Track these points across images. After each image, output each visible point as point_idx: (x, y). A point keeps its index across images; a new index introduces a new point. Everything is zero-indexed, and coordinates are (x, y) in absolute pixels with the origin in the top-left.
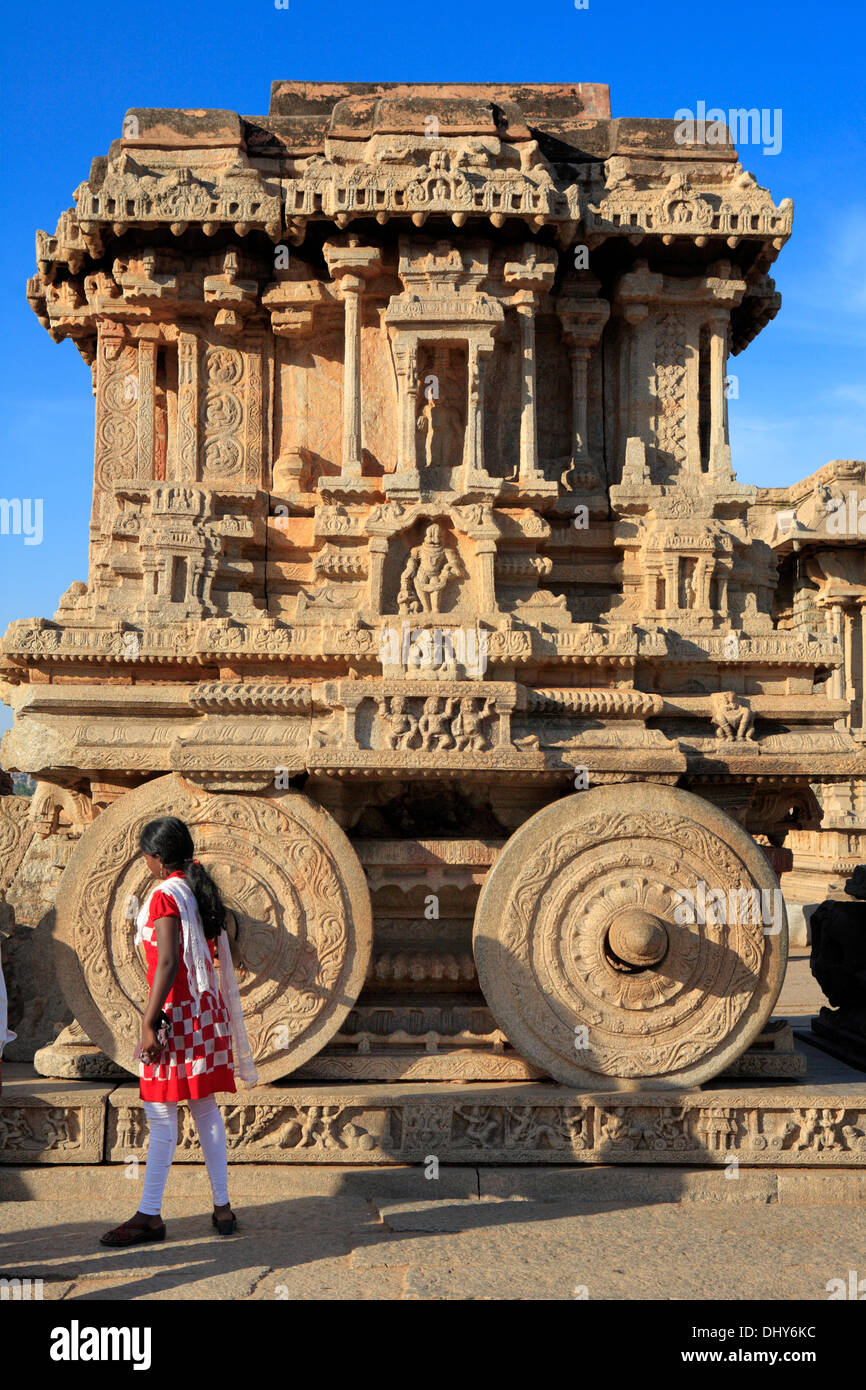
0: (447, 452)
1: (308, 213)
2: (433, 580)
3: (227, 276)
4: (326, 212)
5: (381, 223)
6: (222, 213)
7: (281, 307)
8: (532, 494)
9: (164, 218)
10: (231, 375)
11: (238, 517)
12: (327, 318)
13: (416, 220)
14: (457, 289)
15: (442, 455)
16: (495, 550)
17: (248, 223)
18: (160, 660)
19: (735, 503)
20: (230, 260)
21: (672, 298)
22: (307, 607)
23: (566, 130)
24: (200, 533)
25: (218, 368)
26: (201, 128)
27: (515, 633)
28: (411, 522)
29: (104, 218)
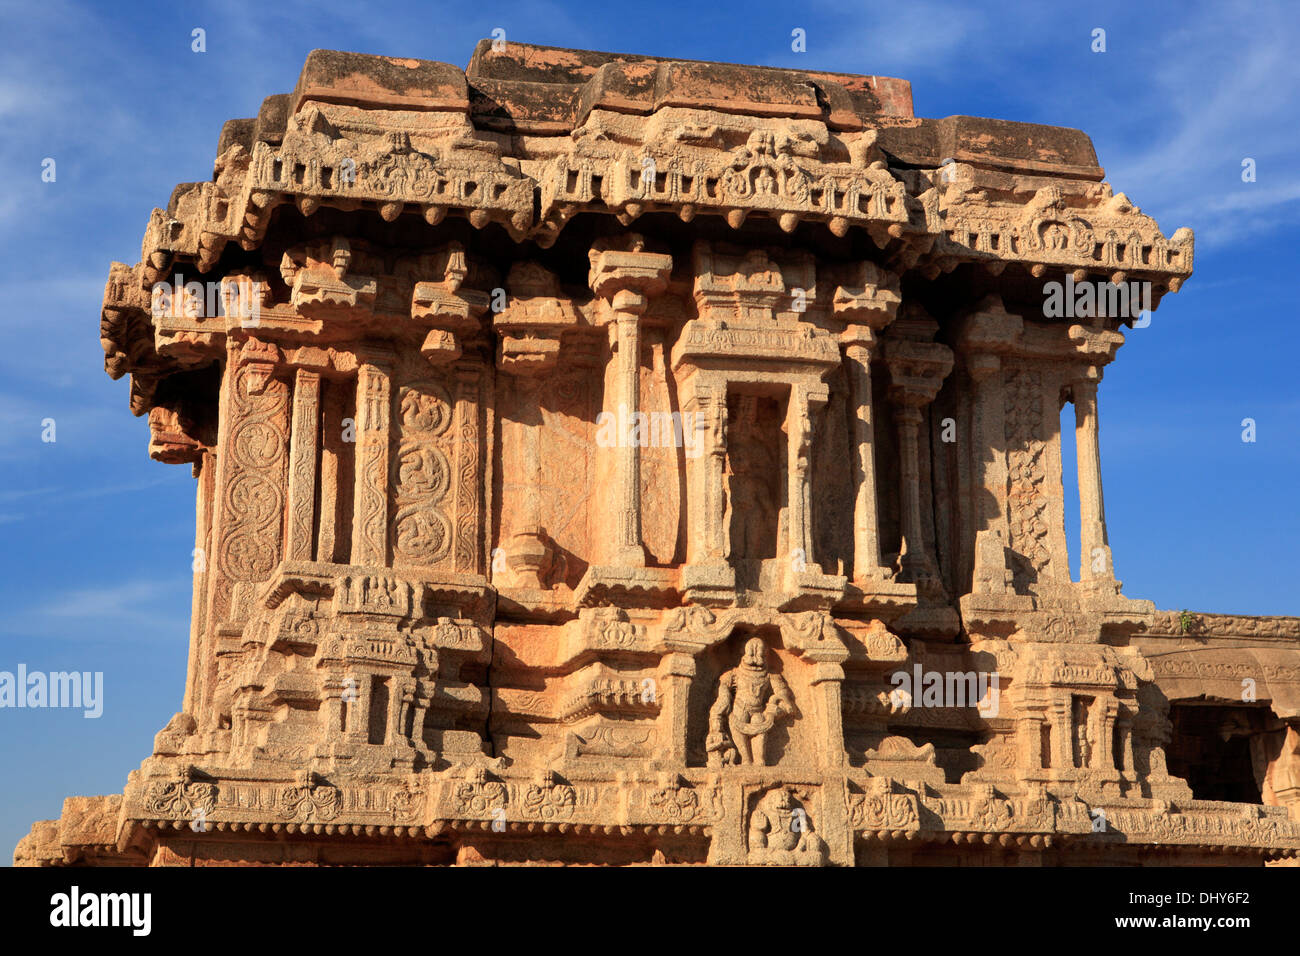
0: (754, 538)
1: (584, 200)
2: (755, 718)
3: (451, 282)
4: (608, 201)
5: (685, 219)
6: (453, 194)
7: (518, 331)
8: (883, 600)
9: (372, 195)
10: (433, 423)
11: (459, 621)
12: (574, 350)
13: (733, 219)
14: (774, 317)
15: (746, 543)
16: (843, 677)
17: (489, 211)
18: (369, 831)
19: (1128, 623)
20: (456, 261)
21: (1030, 348)
22: (579, 754)
23: (885, 127)
24: (410, 644)
25: (417, 411)
26: (413, 83)
27: (897, 796)
28: (726, 633)
29: (289, 189)
